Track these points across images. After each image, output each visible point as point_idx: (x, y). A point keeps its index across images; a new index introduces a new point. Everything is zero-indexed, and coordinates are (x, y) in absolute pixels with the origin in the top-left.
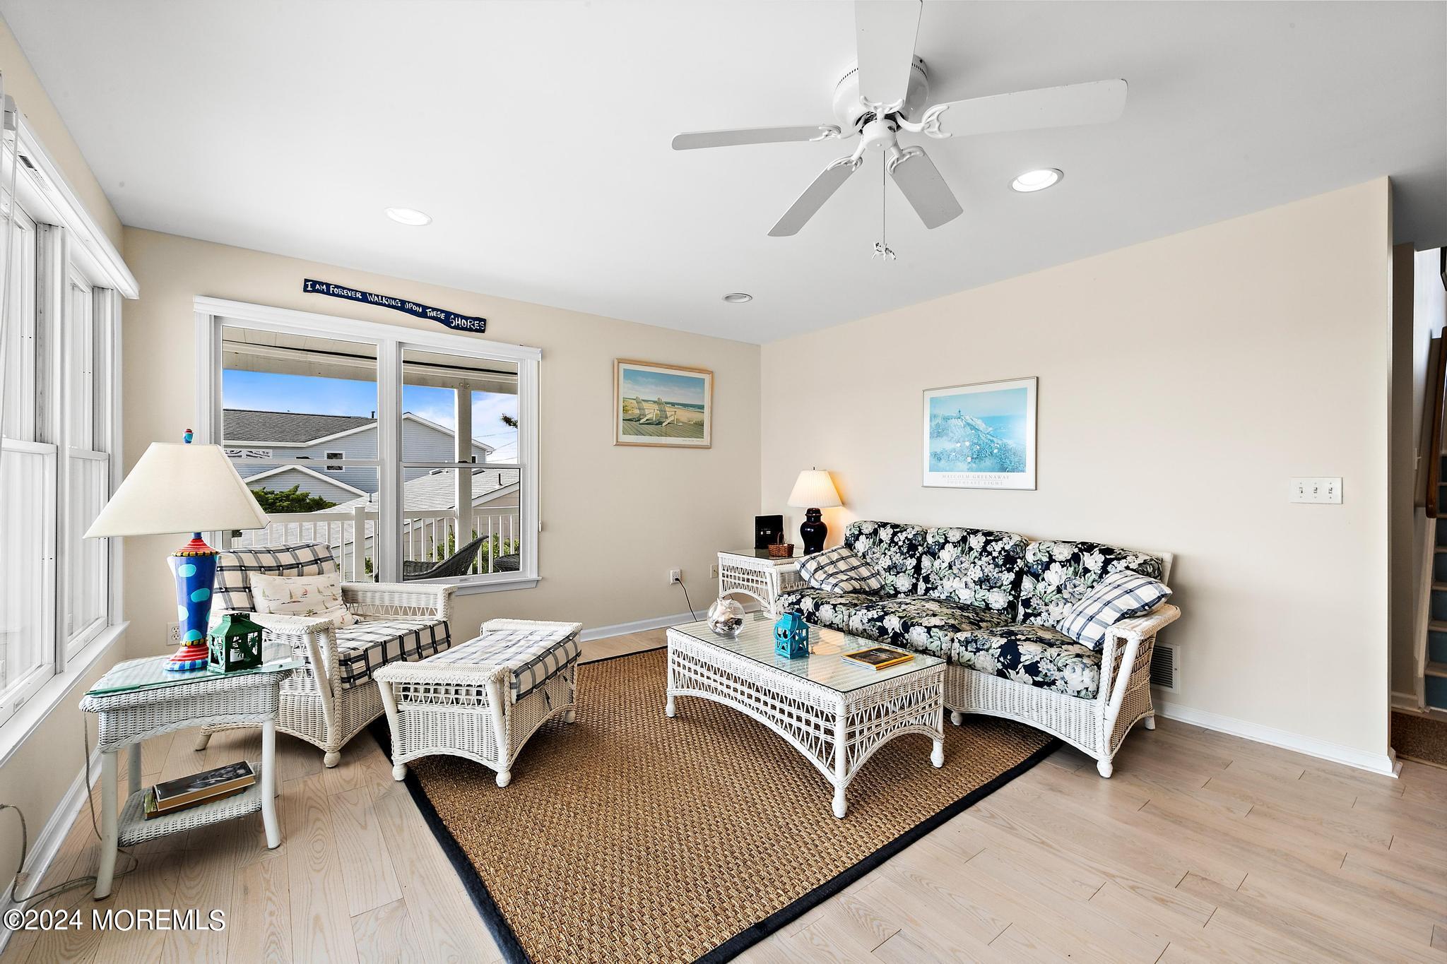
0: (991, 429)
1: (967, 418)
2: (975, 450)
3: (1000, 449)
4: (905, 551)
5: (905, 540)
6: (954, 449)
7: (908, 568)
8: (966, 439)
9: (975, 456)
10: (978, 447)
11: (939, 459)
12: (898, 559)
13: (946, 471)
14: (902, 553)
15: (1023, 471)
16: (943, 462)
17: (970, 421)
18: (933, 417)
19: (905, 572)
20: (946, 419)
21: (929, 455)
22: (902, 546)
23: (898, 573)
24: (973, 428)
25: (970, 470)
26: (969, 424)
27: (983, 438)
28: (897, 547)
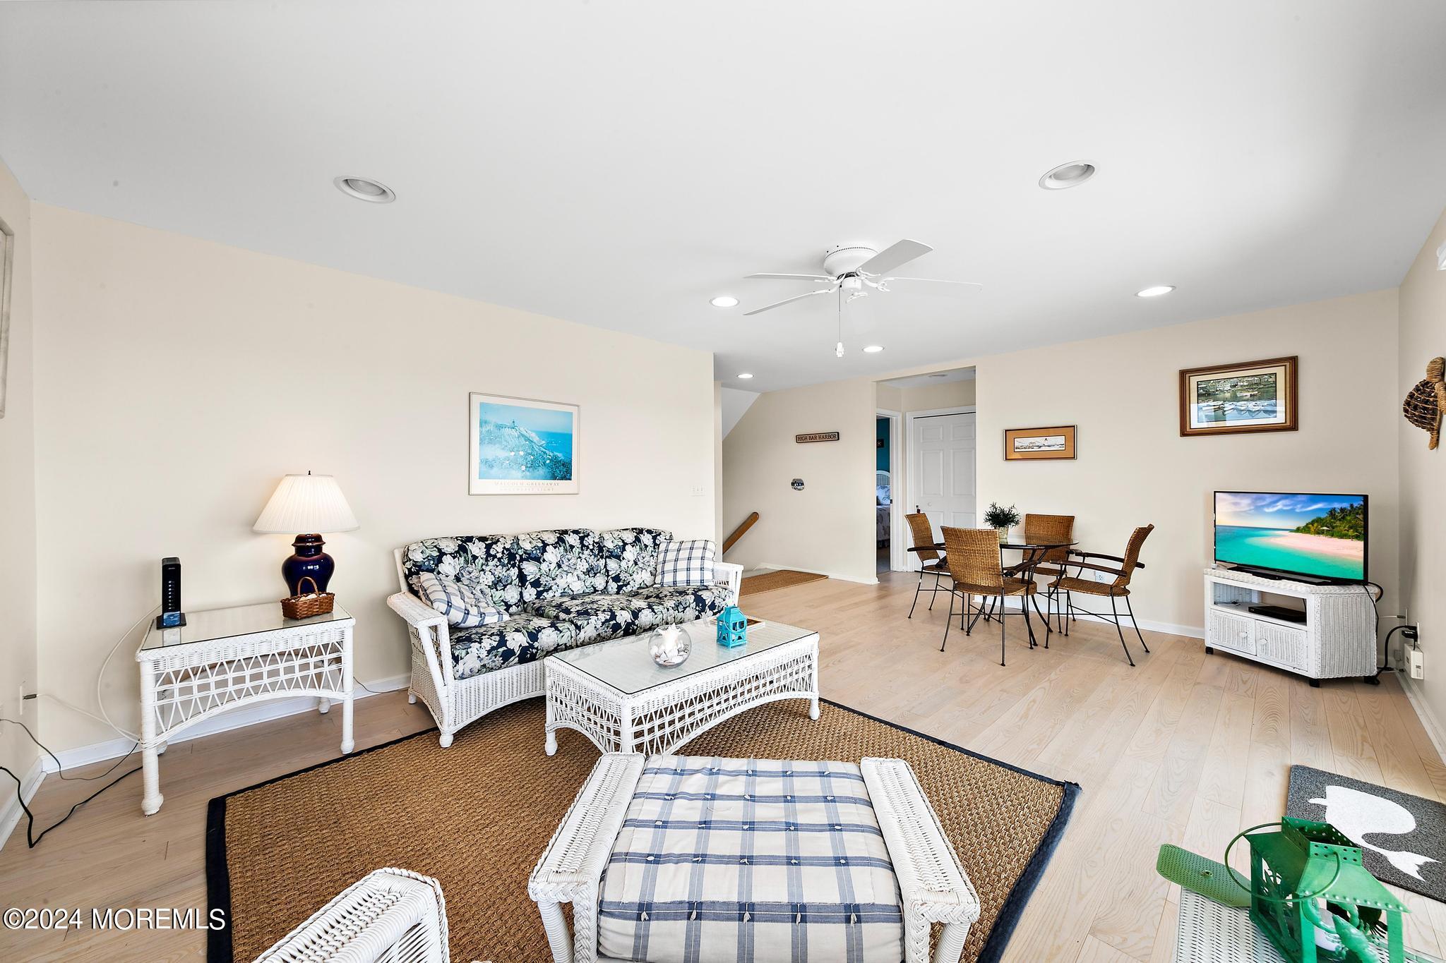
0: (544, 442)
1: (522, 429)
2: (529, 459)
3: (551, 460)
4: (506, 562)
5: (503, 551)
6: (508, 457)
7: (514, 578)
8: (520, 449)
9: (529, 465)
10: (532, 457)
11: (491, 467)
12: (500, 572)
13: (499, 479)
14: (503, 565)
15: (570, 479)
16: (495, 469)
17: (524, 433)
18: (483, 423)
19: (511, 583)
20: (499, 427)
21: (479, 461)
22: (502, 558)
23: (505, 586)
24: (527, 439)
25: (525, 477)
26: (523, 435)
27: (537, 450)
28: (496, 560)
